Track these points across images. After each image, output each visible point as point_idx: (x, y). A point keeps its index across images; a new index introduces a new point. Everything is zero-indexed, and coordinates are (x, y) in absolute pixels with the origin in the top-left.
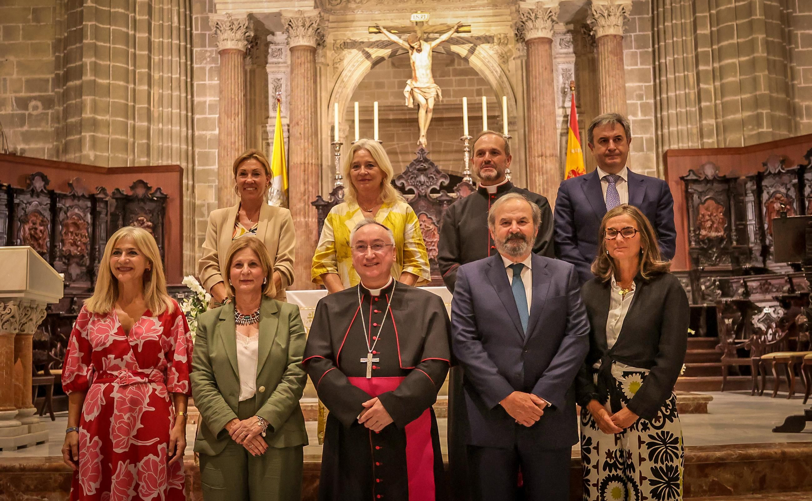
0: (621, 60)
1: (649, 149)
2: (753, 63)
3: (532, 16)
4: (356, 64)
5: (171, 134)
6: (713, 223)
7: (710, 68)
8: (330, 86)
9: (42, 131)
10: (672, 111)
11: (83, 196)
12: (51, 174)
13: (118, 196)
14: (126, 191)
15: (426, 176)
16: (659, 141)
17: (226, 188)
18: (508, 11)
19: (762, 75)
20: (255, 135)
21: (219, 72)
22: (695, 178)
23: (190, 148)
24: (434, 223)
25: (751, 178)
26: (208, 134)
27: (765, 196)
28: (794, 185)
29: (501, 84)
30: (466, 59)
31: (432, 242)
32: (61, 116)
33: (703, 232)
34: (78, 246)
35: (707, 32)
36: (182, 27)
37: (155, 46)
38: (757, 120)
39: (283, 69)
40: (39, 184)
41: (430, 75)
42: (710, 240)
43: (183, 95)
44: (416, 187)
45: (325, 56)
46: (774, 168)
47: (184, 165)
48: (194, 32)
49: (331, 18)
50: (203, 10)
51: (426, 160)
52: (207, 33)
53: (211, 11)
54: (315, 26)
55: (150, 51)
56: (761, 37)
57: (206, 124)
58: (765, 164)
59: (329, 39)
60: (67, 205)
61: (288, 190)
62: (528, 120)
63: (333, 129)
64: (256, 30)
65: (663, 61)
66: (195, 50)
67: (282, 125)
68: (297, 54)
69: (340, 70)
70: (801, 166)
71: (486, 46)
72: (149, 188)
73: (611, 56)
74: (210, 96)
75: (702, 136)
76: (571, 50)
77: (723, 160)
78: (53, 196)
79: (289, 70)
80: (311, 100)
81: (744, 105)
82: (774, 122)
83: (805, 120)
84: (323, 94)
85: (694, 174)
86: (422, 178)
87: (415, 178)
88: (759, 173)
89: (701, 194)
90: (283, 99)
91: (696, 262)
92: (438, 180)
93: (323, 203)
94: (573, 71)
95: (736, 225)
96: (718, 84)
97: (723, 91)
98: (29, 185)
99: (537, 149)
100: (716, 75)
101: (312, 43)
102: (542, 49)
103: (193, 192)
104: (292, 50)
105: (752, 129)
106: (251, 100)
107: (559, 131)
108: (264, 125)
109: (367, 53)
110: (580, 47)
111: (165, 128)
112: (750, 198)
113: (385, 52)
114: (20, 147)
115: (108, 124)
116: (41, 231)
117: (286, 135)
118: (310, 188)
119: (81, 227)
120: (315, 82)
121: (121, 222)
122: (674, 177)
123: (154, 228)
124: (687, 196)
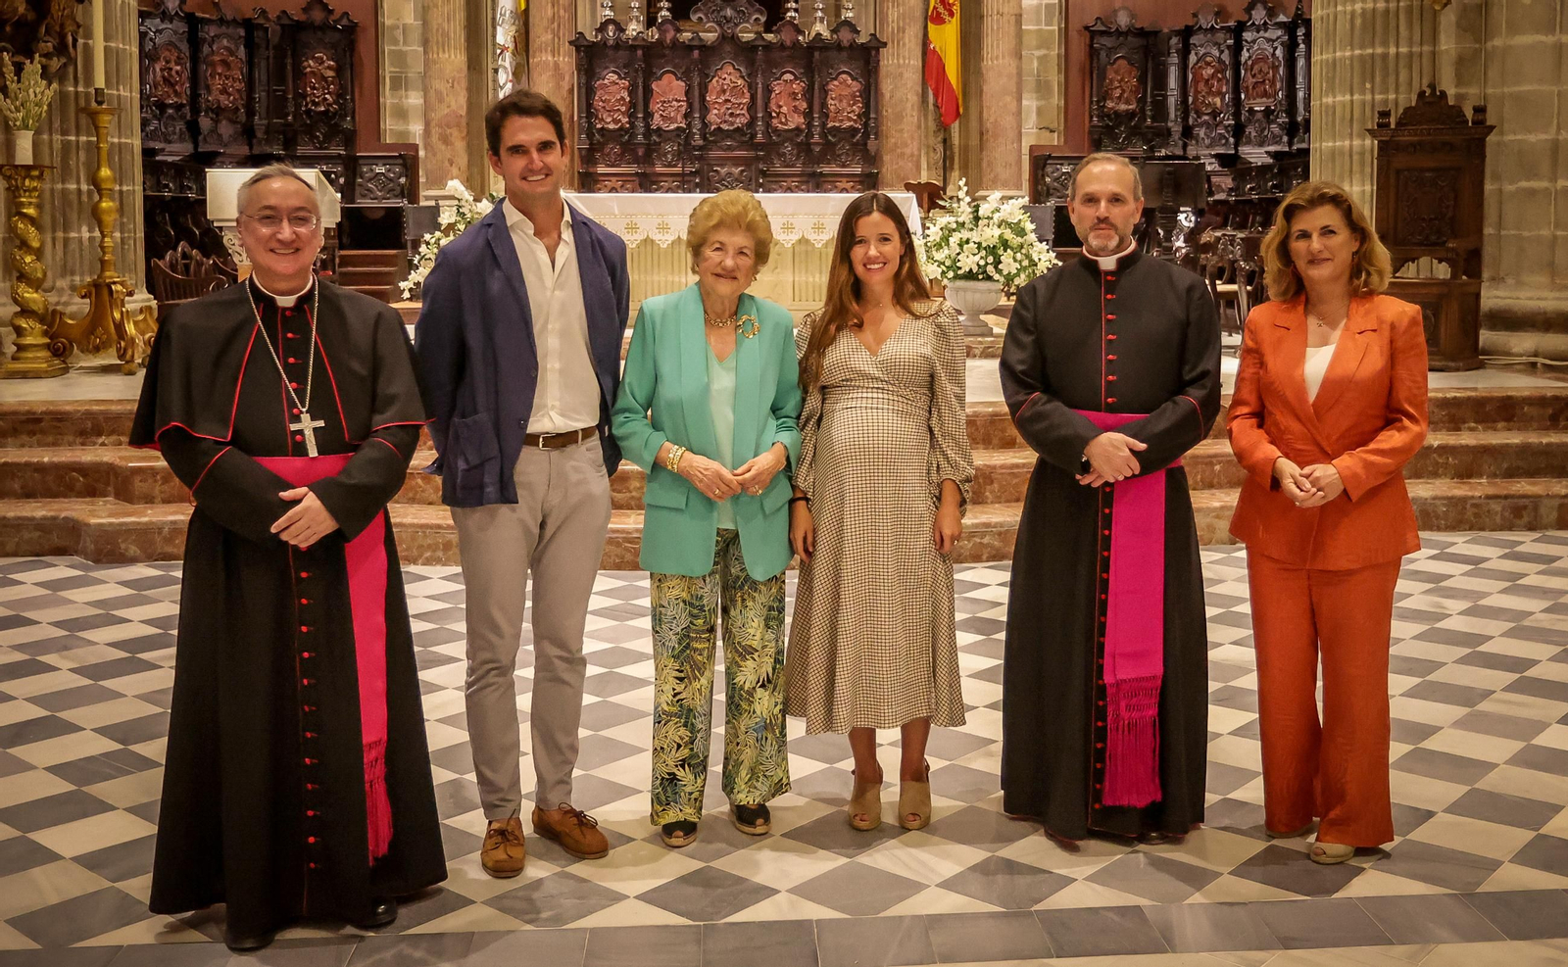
6: (1123, 91)
11: (234, 20)
13: (285, 21)
14: (295, 13)
15: (734, 9)
22: (1104, 29)
24: (743, 77)
25: (1178, 33)
27: (1193, 58)
28: (1228, 47)
31: (741, 103)
33: (1110, 104)
34: (229, 95)
42: (1117, 113)
44: (719, 25)
46: (1206, 21)
58: (1195, 15)
60: (212, 34)
70: (1239, 22)
72: (333, 13)
78: (192, 21)
85: (1102, 23)
86: (729, 12)
87: (719, 12)
88: (1187, 26)
89: (1111, 50)
91: (1097, 143)
92: (750, 15)
93: (586, 43)
95: (1153, 96)
98: (158, 5)
112: (1174, 59)
116: (177, 72)
118: (562, 12)
119: (232, 65)
121: (289, 61)
122: (1076, 24)
123: (339, 70)
124: (1092, 53)
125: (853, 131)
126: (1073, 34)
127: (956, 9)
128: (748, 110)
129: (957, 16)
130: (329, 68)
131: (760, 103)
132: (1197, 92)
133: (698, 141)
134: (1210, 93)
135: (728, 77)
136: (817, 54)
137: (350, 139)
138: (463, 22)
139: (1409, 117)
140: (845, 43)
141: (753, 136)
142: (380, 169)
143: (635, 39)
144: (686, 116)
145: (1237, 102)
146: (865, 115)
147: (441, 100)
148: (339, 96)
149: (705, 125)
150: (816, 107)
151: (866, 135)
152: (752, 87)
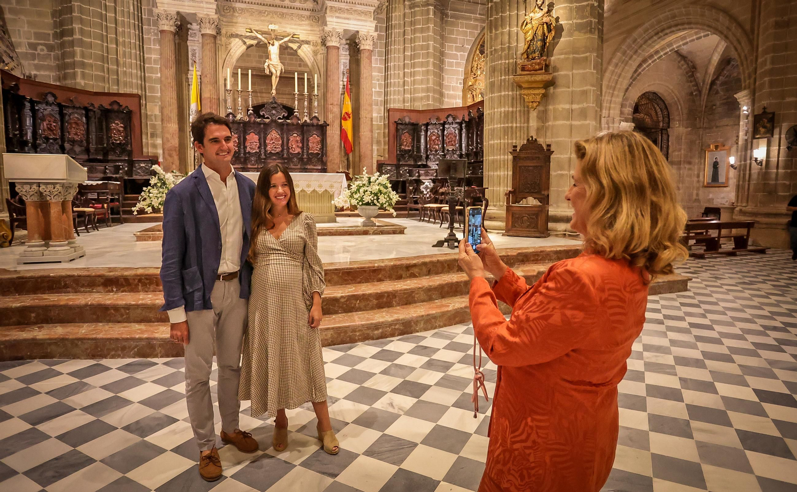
0: (371, 62)
1: (381, 105)
2: (428, 71)
3: (330, 34)
4: (238, 47)
5: (131, 74)
6: (407, 143)
7: (410, 71)
8: (224, 57)
9: (48, 65)
10: (392, 89)
11: (80, 107)
12: (58, 93)
13: (102, 109)
14: (106, 106)
15: (276, 111)
16: (386, 102)
17: (166, 107)
18: (318, 29)
19: (431, 77)
20: (182, 79)
21: (160, 42)
22: (401, 122)
23: (143, 83)
24: (279, 135)
25: (424, 125)
26: (154, 76)
27: (429, 133)
28: (440, 130)
29: (313, 66)
30: (296, 51)
31: (278, 144)
32: (60, 57)
33: (403, 147)
34: (79, 135)
35: (410, 54)
36: (136, 13)
37: (119, 23)
38: (428, 97)
39: (197, 45)
40: (51, 99)
41: (278, 58)
42: (405, 150)
43: (138, 53)
45: (221, 40)
46: (434, 121)
47: (140, 93)
48: (143, 17)
49: (224, 19)
50: (149, 5)
51: (276, 103)
52: (152, 18)
53: (153, 6)
54: (216, 23)
55: (116, 25)
56: (432, 60)
57: (152, 70)
58: (430, 119)
59: (223, 31)
60: (70, 112)
61: (201, 110)
62: (326, 86)
63: (225, 80)
64: (181, 21)
65: (389, 64)
66: (144, 27)
67: (197, 75)
68: (206, 38)
69: (229, 49)
70: (444, 121)
71: (306, 46)
72: (121, 106)
73: (367, 60)
74: (154, 55)
75: (404, 102)
76: (348, 53)
77: (413, 115)
78: (60, 106)
79: (201, 45)
80: (214, 64)
81: (423, 90)
82: (434, 99)
83: (446, 100)
84: (220, 61)
85: (400, 120)
86: (274, 112)
87: (271, 111)
88: (427, 123)
89: (403, 130)
90: (197, 61)
91: (399, 160)
92: (281, 113)
94: (348, 64)
95: (416, 145)
96: (412, 79)
97: (414, 82)
98: (44, 99)
99: (330, 101)
100: (413, 74)
101: (214, 33)
102: (334, 51)
103: (146, 107)
104: (202, 35)
105: (425, 102)
106: (179, 59)
107: (340, 92)
108: (187, 74)
109: (244, 41)
110: (352, 52)
111: (128, 70)
112: (423, 133)
113: (254, 42)
114: (33, 73)
115: (91, 66)
116: (54, 126)
117: (199, 80)
119: (80, 124)
120: (216, 54)
121: (104, 123)
122: (392, 120)
123: (125, 128)
124: (397, 130)
125: (318, 154)
126: (391, 124)
127: (351, 116)
128: (281, 146)
129: (351, 118)
130: (121, 127)
131: (285, 145)
132: (430, 144)
133: (263, 156)
134: (435, 144)
135: (274, 135)
136: (305, 127)
137: (130, 154)
138: (176, 114)
139: (524, 147)
140: (315, 124)
141: (283, 155)
142: (142, 165)
143: (240, 120)
144: (259, 148)
145: (443, 147)
146: (322, 149)
147: (168, 141)
148: (126, 137)
149: (266, 151)
150: (305, 145)
151: (322, 156)
152: (282, 138)
